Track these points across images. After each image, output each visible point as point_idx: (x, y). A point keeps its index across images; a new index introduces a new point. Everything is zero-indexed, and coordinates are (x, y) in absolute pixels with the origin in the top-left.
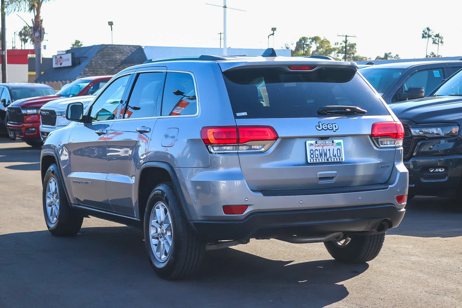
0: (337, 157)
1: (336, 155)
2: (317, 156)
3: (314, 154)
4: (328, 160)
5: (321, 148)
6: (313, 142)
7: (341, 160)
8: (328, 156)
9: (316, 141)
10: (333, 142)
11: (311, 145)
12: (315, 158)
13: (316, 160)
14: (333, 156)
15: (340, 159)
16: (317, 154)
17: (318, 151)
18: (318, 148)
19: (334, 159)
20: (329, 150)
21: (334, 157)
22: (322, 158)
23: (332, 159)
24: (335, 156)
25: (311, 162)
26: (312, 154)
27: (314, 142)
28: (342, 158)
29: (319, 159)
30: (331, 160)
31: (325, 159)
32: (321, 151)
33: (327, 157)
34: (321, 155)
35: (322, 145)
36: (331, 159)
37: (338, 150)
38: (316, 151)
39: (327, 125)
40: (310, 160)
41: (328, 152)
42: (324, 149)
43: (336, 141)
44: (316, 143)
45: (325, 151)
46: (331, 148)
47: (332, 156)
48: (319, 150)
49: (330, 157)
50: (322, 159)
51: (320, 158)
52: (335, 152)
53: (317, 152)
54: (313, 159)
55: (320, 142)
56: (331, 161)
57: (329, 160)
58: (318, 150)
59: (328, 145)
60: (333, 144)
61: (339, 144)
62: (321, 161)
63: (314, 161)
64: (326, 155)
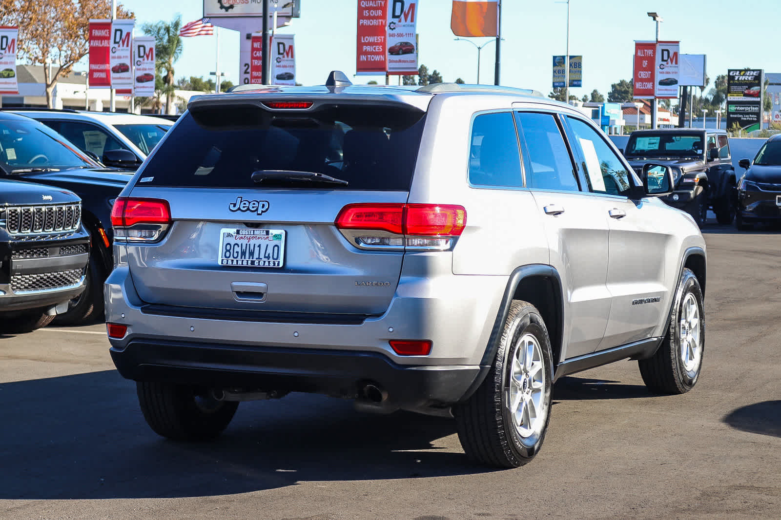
0: (271, 259)
1: (271, 255)
2: (235, 255)
3: (232, 251)
4: (253, 263)
5: (245, 242)
6: (233, 231)
7: (276, 265)
8: (256, 255)
9: (237, 230)
10: (267, 233)
11: (229, 235)
12: (231, 258)
13: (232, 261)
14: (265, 257)
15: (274, 263)
16: (237, 252)
17: (238, 246)
18: (239, 242)
19: (264, 262)
20: (259, 246)
21: (266, 260)
22: (245, 258)
23: (261, 262)
24: (268, 258)
25: (222, 263)
26: (229, 251)
27: (235, 230)
28: (279, 262)
29: (237, 261)
30: (259, 263)
31: (247, 261)
32: (244, 248)
33: (253, 259)
34: (243, 253)
35: (249, 236)
36: (259, 261)
37: (276, 248)
38: (236, 246)
39: (250, 203)
40: (222, 260)
41: (257, 249)
42: (250, 245)
43: (273, 232)
44: (238, 232)
45: (252, 248)
46: (263, 243)
47: (262, 256)
48: (242, 244)
49: (259, 258)
50: (243, 261)
51: (241, 258)
52: (270, 251)
53: (237, 249)
54: (227, 260)
55: (245, 231)
56: (259, 265)
57: (255, 264)
58: (240, 246)
59: (259, 238)
60: (268, 237)
61: (277, 237)
62: (241, 264)
63: (229, 263)
64: (252, 254)
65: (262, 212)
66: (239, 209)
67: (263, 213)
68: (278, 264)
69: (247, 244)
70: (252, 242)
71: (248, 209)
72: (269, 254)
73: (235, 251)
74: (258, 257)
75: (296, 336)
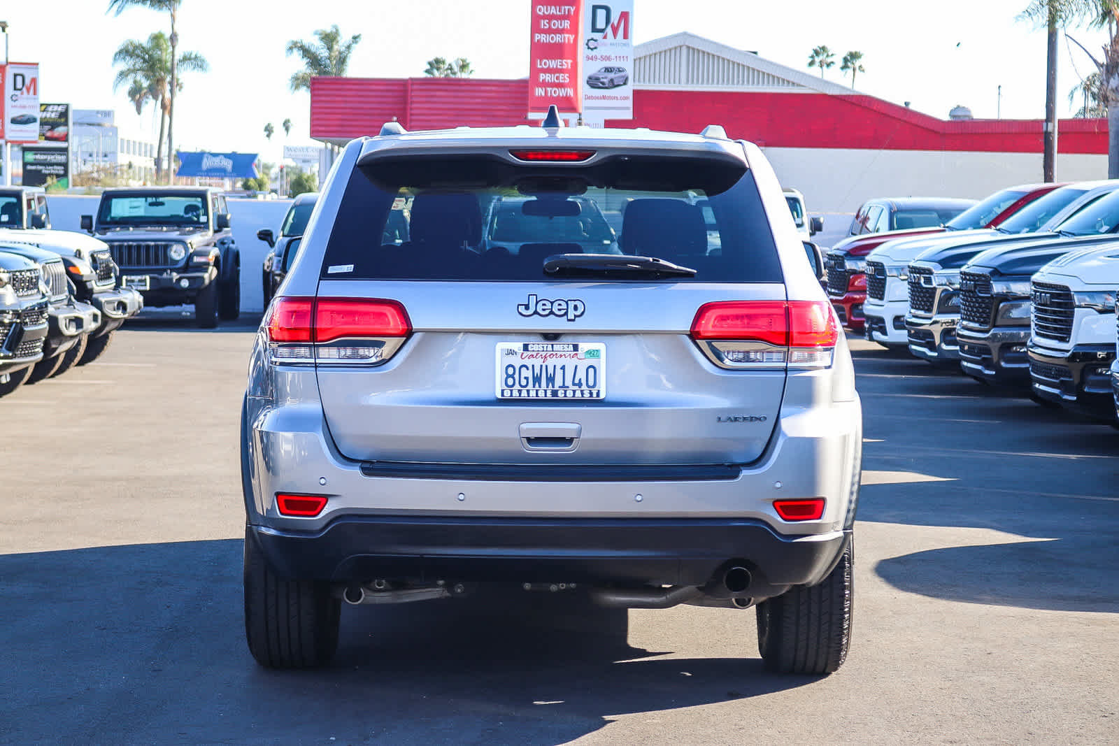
0: (584, 387)
1: (584, 382)
2: (524, 382)
3: (516, 376)
4: (555, 393)
5: (538, 362)
6: (517, 346)
7: (595, 395)
8: (558, 382)
9: (524, 345)
10: (576, 348)
11: (511, 352)
12: (517, 387)
13: (520, 391)
14: (574, 384)
15: (591, 394)
16: (527, 378)
17: (528, 369)
18: (529, 362)
19: (574, 391)
20: (563, 368)
21: (576, 388)
22: (540, 387)
23: (568, 392)
24: (580, 385)
25: (503, 395)
26: (512, 376)
27: (521, 345)
28: (599, 391)
29: (528, 391)
30: (565, 393)
31: (545, 391)
32: (537, 371)
33: (553, 387)
34: (537, 379)
35: (544, 354)
36: (565, 391)
37: (591, 370)
38: (524, 369)
39: (552, 303)
40: (503, 391)
41: (559, 373)
42: (547, 366)
43: (584, 346)
44: (526, 347)
45: (551, 371)
46: (570, 364)
47: (569, 382)
48: (533, 366)
49: (564, 386)
50: (537, 391)
51: (534, 387)
52: (581, 375)
53: (525, 373)
54: (511, 391)
55: (537, 345)
56: (565, 396)
57: (559, 395)
58: (530, 368)
59: (561, 356)
60: (576, 354)
61: (593, 354)
62: (535, 395)
63: (514, 395)
64: (551, 380)
65: (575, 316)
66: (536, 312)
67: (577, 319)
68: (598, 394)
69: (541, 366)
70: (550, 362)
71: (552, 313)
72: (580, 379)
73: (522, 377)
74: (561, 385)
75: (638, 501)
